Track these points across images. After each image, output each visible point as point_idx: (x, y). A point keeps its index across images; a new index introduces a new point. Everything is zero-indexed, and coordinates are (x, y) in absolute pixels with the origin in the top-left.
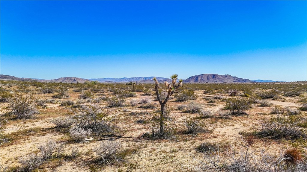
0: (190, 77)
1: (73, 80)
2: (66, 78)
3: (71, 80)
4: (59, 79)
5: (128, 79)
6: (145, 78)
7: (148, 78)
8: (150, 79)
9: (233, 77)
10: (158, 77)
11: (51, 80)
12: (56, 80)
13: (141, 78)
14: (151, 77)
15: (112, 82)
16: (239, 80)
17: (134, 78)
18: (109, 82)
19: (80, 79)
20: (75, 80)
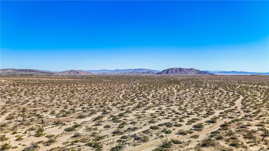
0: (164, 70)
1: (77, 72)
3: (75, 73)
4: (66, 71)
5: (120, 70)
6: (134, 70)
7: (136, 70)
8: (138, 71)
9: (197, 70)
10: (145, 69)
11: (60, 72)
12: (64, 72)
13: (131, 69)
14: (139, 69)
15: (106, 73)
16: (200, 72)
17: (125, 70)
18: (104, 73)
20: (78, 72)
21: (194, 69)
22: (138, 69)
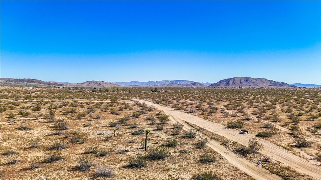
0: (221, 81)
1: (98, 84)
2: (91, 82)
3: (96, 84)
4: (85, 83)
5: (154, 82)
6: (172, 81)
7: (175, 82)
8: (177, 82)
9: (269, 81)
10: (186, 81)
11: (77, 84)
12: (82, 84)
13: (168, 81)
14: (178, 81)
15: (137, 86)
16: (276, 84)
17: (160, 82)
18: (135, 85)
19: (106, 83)
20: (100, 84)
21: (266, 79)
22: (176, 81)
